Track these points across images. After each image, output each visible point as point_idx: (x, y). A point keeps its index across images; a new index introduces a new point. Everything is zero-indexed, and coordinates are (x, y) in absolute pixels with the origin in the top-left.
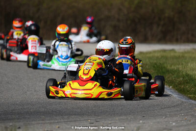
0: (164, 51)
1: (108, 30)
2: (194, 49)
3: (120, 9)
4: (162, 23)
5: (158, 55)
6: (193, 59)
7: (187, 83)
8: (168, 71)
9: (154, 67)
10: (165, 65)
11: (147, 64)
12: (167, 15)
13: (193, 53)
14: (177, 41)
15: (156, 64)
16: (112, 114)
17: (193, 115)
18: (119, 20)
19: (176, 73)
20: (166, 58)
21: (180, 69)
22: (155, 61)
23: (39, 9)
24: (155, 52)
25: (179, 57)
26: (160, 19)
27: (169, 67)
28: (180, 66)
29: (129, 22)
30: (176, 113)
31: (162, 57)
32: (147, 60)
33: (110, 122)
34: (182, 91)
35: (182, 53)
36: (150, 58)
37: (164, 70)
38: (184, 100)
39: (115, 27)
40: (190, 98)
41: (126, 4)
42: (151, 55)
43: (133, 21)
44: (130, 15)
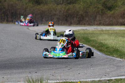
1: (55, 20)
3: (60, 11)
4: (78, 17)
5: (82, 32)
7: (102, 46)
8: (91, 40)
12: (80, 13)
18: (60, 16)
19: (95, 42)
22: (83, 36)
23: (25, 11)
26: (77, 15)
29: (64, 16)
30: (105, 63)
31: (85, 33)
39: (58, 18)
41: (63, 9)
43: (66, 16)
44: (65, 13)
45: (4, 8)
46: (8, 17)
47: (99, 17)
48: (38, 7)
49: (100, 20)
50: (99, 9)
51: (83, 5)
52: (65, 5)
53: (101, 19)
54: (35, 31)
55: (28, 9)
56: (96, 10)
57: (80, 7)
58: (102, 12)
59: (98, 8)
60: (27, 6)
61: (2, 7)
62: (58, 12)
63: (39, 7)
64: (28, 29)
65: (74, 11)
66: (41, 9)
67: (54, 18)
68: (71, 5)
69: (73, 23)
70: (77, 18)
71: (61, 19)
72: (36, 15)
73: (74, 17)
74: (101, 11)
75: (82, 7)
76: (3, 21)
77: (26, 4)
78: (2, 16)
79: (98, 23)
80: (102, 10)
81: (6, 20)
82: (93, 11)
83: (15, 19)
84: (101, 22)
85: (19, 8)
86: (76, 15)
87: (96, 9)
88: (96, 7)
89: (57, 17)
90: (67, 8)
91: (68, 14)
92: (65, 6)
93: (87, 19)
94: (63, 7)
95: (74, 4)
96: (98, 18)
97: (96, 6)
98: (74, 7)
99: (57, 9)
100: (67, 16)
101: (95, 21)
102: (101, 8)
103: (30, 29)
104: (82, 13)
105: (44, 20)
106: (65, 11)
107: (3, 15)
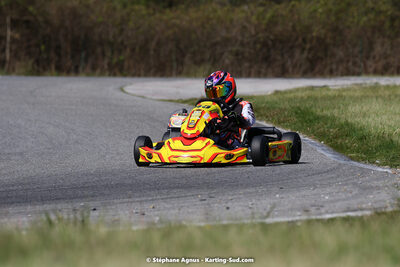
0: (312, 88)
1: (228, 60)
2: (357, 84)
4: (308, 46)
5: (300, 94)
6: (356, 100)
7: (346, 135)
8: (318, 118)
9: (296, 113)
10: (313, 109)
11: (285, 109)
12: (314, 34)
13: (355, 91)
14: (332, 74)
15: (299, 108)
16: (234, 185)
17: (355, 184)
18: (242, 44)
19: (329, 122)
20: (316, 99)
21: (336, 115)
22: (298, 105)
23: (122, 30)
24: (297, 90)
25: (334, 97)
26: (304, 40)
27: (319, 112)
28: (336, 111)
29: (258, 46)
31: (309, 97)
32: (286, 103)
33: (230, 198)
34: (338, 148)
35: (339, 90)
36: (290, 100)
37: (311, 118)
38: (342, 162)
39: (237, 54)
40: (352, 159)
41: (254, 19)
42: (292, 95)
43: (265, 44)
44: (260, 35)
45: (47, 22)
46: (59, 55)
47: (383, 45)
48: (165, 17)
49: (386, 57)
50: (382, 17)
51: (326, 4)
52: (262, 5)
53: (389, 52)
54: (143, 97)
55: (131, 24)
56: (369, 20)
57: (315, 11)
58: (392, 26)
59: (380, 12)
60: (128, 14)
61: (40, 19)
62: (235, 32)
63: (169, 14)
64: (122, 90)
65: (294, 27)
66: (178, 22)
67: (222, 54)
68: (283, 5)
69: (290, 70)
70: (303, 49)
71: (247, 54)
72: (158, 43)
73: (292, 48)
74: (388, 24)
75: (320, 10)
76: (45, 69)
77: (125, 6)
78: (40, 52)
79: (380, 65)
80: (393, 19)
81: (53, 67)
82: (362, 23)
83: (86, 61)
84: (392, 60)
85: (100, 19)
86: (300, 40)
87: (372, 16)
88: (373, 9)
89: (234, 49)
90: (268, 15)
91: (272, 37)
92: (261, 9)
93: (340, 53)
94: (252, 13)
95: (293, 3)
96: (378, 49)
97: (370, 4)
98: (291, 11)
99: (231, 21)
100: (270, 43)
101: (368, 58)
102: (389, 13)
103: (127, 91)
104: (323, 31)
105: (187, 60)
106: (263, 27)
107: (43, 47)
